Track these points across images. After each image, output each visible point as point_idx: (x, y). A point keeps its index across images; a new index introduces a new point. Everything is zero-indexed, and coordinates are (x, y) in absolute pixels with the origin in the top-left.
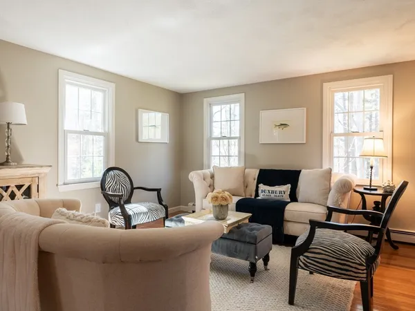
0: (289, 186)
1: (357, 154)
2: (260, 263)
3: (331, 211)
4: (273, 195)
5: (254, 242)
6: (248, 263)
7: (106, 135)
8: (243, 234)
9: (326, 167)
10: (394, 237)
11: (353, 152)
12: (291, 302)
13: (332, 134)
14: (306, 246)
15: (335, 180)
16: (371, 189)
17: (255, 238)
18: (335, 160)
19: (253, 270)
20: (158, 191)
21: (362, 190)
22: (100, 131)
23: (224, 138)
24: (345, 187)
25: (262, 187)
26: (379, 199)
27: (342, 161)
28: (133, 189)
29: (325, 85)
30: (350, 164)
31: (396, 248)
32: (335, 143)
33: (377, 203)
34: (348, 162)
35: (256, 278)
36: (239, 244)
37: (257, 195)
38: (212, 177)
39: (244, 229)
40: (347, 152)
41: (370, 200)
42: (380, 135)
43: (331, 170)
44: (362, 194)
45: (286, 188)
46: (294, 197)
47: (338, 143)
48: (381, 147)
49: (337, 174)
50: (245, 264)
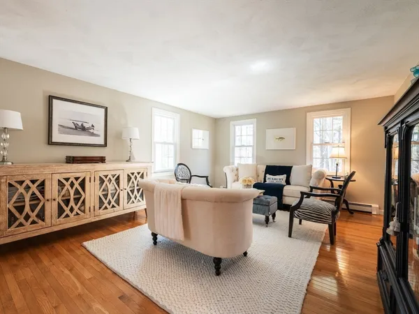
0: (285, 175)
1: (329, 156)
2: (271, 217)
3: (312, 188)
4: (275, 181)
5: (268, 204)
6: (264, 217)
7: (175, 145)
8: (262, 201)
9: (308, 164)
10: (351, 207)
11: (327, 155)
12: (290, 236)
13: (312, 144)
14: (298, 206)
15: (314, 171)
16: (337, 178)
17: (269, 203)
18: (314, 160)
19: (267, 220)
20: (207, 177)
21: (331, 178)
22: (172, 142)
23: (243, 146)
24: (321, 175)
25: (268, 176)
26: (342, 183)
27: (319, 161)
28: (191, 176)
29: (308, 114)
30: (324, 163)
31: (352, 213)
32: (314, 149)
33: (340, 186)
34: (323, 161)
35: (269, 225)
36: (259, 206)
37: (265, 181)
38: (237, 170)
39: (262, 198)
40: (322, 155)
41: (336, 184)
42: (343, 145)
43: (312, 166)
44: (331, 180)
45: (284, 177)
46: (288, 182)
47: (316, 149)
48: (343, 152)
49: (315, 169)
50: (263, 217)
